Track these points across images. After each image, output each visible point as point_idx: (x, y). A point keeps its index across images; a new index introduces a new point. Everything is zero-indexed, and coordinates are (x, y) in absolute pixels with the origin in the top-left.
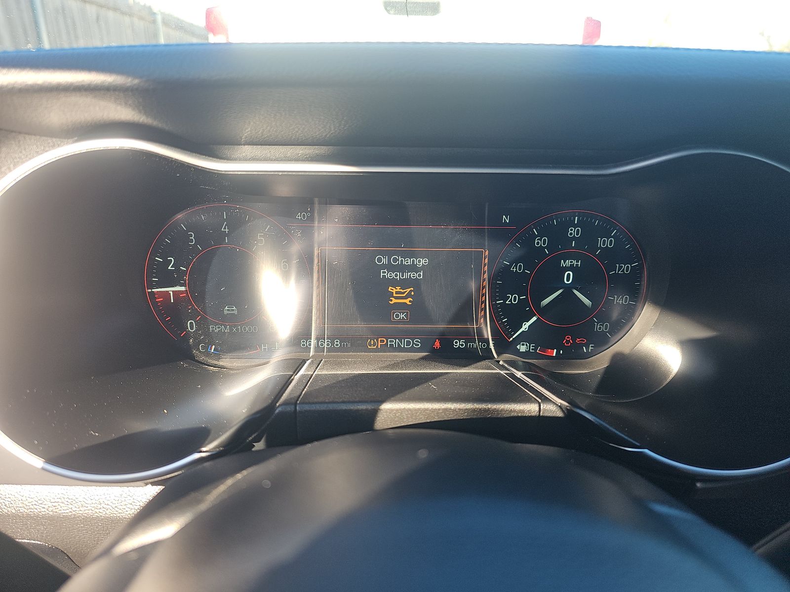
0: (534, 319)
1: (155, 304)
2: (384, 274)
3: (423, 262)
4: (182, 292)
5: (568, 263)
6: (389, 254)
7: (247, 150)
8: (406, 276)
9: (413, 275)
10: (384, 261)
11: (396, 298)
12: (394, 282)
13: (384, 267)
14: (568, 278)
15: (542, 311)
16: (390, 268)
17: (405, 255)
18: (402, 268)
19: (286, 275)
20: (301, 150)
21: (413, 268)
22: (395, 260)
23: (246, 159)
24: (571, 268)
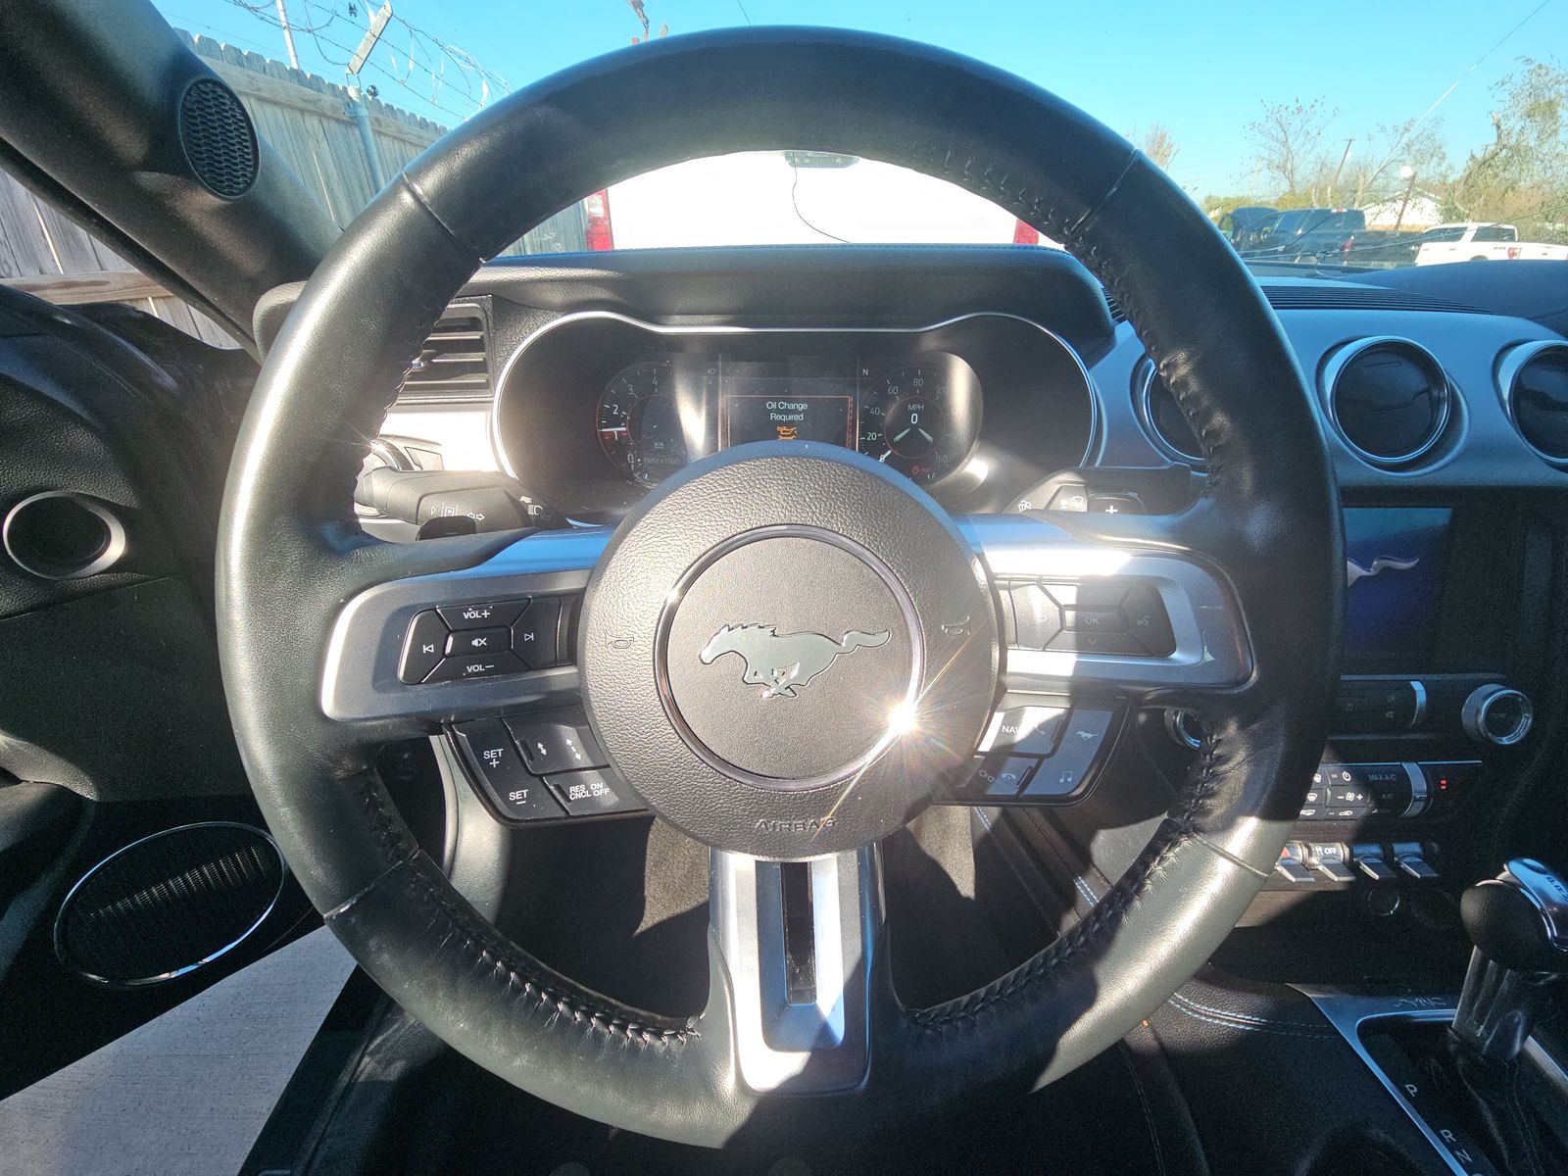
0: (889, 452)
1: (603, 440)
2: (774, 416)
3: (804, 406)
4: (623, 432)
5: (914, 407)
6: (777, 400)
7: (678, 318)
8: (791, 417)
9: (797, 418)
10: (774, 406)
11: (783, 436)
12: (781, 424)
13: (771, 411)
14: (914, 419)
15: (895, 446)
16: (778, 411)
17: (790, 401)
18: (787, 412)
19: (699, 409)
20: (713, 318)
21: (795, 412)
22: (782, 405)
23: (675, 325)
24: (916, 411)
